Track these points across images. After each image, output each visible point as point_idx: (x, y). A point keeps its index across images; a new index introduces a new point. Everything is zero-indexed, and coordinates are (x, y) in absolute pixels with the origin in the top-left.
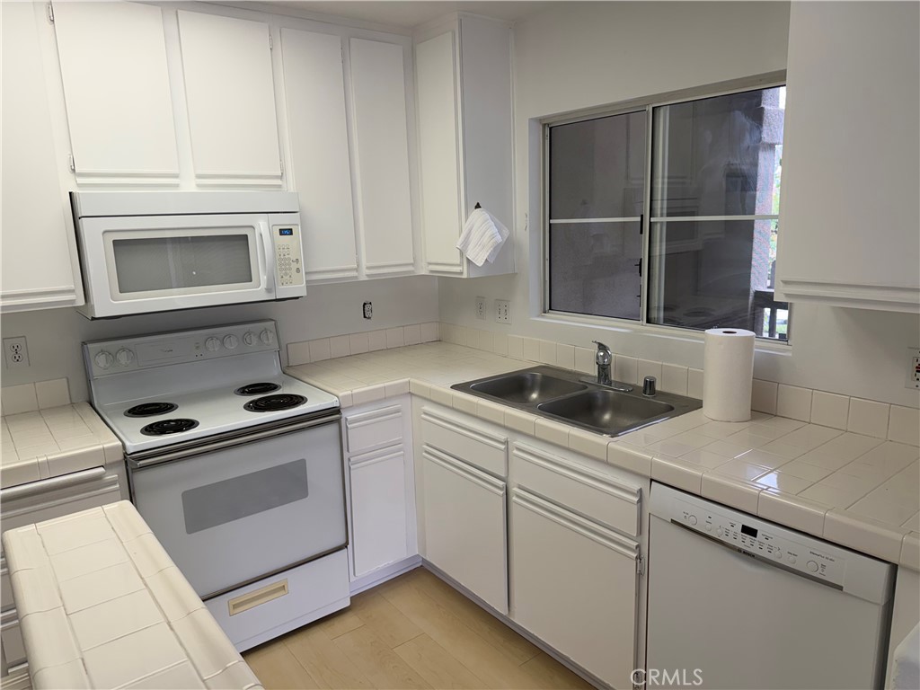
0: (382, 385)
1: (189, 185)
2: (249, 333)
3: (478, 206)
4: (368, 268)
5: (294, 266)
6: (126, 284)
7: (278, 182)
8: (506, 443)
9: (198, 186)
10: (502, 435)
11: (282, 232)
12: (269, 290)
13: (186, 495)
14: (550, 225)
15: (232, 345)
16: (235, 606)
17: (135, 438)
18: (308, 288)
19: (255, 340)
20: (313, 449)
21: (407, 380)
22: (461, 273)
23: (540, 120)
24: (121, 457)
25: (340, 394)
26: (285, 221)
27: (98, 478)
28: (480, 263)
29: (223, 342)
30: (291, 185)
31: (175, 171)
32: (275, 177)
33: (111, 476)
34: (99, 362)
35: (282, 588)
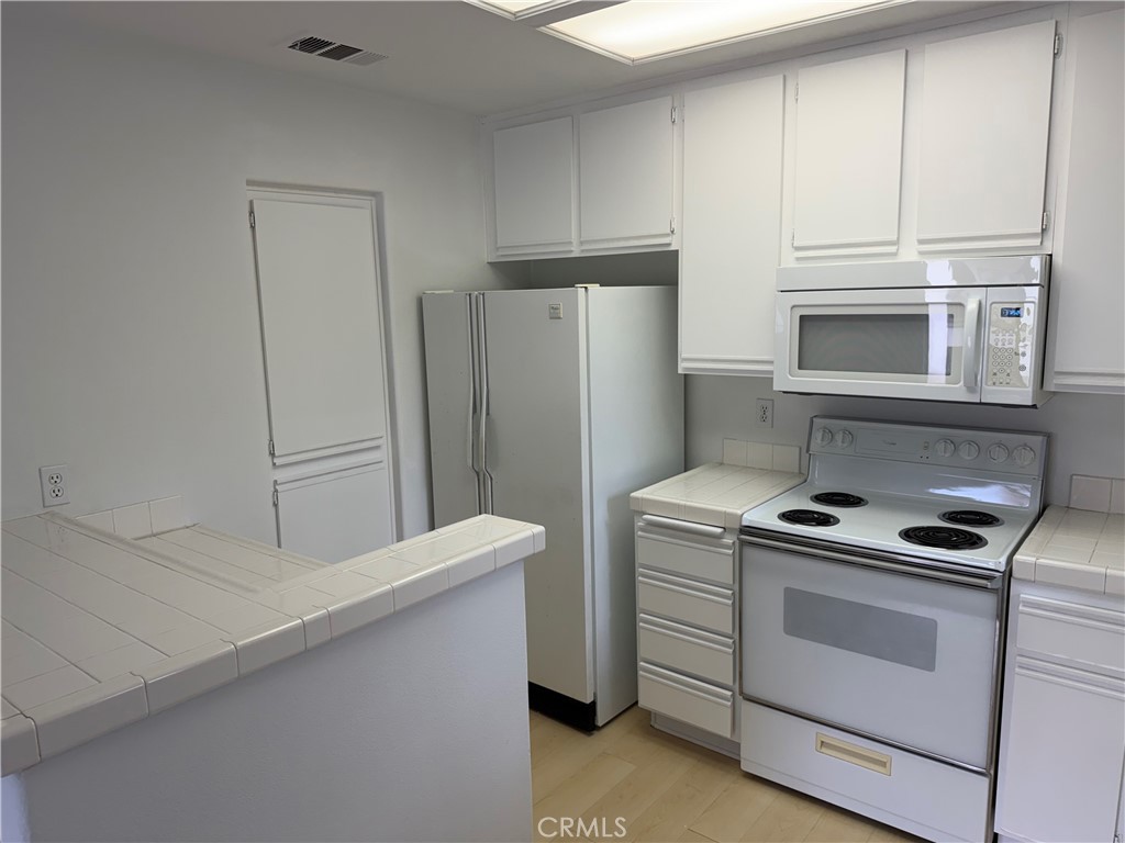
1: (909, 253)
2: (1001, 444)
6: (805, 361)
7: (1037, 242)
9: (922, 252)
11: (1006, 312)
12: (970, 389)
13: (787, 590)
15: (967, 455)
16: (824, 745)
19: (1002, 454)
24: (737, 526)
25: (1017, 557)
26: (1007, 297)
29: (956, 448)
31: (894, 238)
32: (1033, 235)
33: (728, 540)
34: (818, 436)
35: (883, 764)
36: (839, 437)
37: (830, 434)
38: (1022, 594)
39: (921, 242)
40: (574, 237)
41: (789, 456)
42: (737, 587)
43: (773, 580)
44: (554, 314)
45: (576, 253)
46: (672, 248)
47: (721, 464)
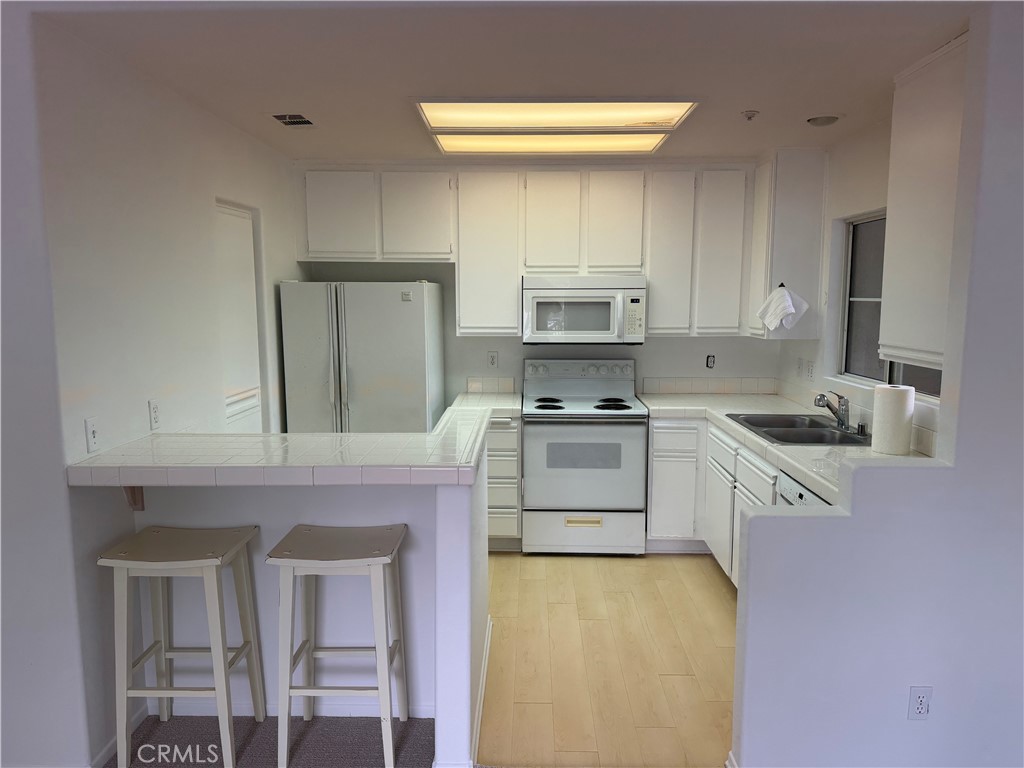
0: (683, 408)
1: (584, 272)
2: (617, 365)
3: (782, 285)
4: (698, 328)
5: (638, 322)
6: (540, 326)
7: (639, 269)
8: (736, 450)
9: (590, 272)
10: (735, 445)
11: (633, 301)
12: (619, 337)
13: (548, 445)
14: (850, 302)
15: (603, 372)
16: (569, 522)
17: (531, 408)
18: (646, 338)
19: (618, 370)
20: (628, 440)
21: (704, 408)
22: (763, 335)
23: (845, 220)
24: (519, 415)
25: (651, 408)
26: (635, 294)
27: (508, 423)
28: (772, 328)
29: (598, 369)
30: (647, 271)
31: (577, 264)
32: (637, 266)
33: (514, 424)
34: (529, 370)
35: (598, 522)
36: (541, 369)
37: (536, 368)
38: (654, 424)
39: (590, 267)
40: (378, 249)
41: (508, 383)
42: (519, 450)
43: (541, 441)
44: (405, 298)
45: (378, 259)
46: (451, 261)
47: (467, 393)
